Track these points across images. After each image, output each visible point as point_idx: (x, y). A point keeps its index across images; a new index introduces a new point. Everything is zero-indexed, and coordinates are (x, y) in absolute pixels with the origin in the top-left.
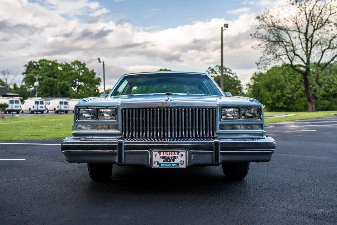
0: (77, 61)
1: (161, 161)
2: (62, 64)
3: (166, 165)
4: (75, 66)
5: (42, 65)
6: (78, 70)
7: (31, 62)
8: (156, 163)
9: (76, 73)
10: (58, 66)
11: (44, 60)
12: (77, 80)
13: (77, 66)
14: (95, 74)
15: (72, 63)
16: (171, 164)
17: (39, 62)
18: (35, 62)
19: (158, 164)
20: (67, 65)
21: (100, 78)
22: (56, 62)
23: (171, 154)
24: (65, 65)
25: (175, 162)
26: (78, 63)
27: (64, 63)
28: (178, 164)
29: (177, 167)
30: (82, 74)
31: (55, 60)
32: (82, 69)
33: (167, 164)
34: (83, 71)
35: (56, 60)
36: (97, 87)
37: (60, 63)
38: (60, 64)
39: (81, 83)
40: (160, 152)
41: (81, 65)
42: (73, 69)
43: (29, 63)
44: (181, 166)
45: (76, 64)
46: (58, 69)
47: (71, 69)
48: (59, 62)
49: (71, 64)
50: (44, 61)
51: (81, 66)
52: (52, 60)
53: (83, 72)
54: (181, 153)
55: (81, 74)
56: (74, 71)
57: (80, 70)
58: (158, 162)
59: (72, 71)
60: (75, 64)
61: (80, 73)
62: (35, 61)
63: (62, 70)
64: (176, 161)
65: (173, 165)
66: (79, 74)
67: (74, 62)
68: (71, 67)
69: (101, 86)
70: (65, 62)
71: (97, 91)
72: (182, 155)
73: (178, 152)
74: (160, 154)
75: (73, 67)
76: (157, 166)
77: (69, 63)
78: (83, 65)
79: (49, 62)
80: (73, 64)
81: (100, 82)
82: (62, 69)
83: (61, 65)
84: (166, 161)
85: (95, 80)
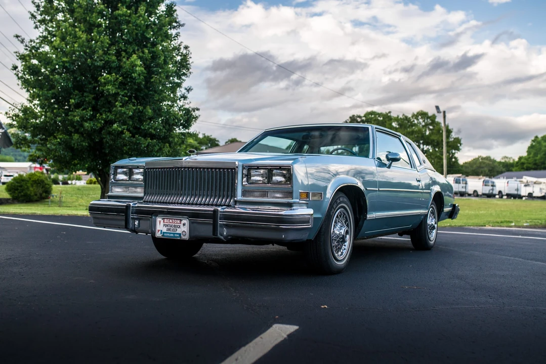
0: (422, 111)
1: (165, 230)
2: (398, 116)
3: (168, 235)
4: (418, 119)
5: (369, 120)
6: (423, 126)
7: (354, 116)
8: (160, 231)
9: (420, 131)
10: (393, 120)
11: (372, 113)
12: (421, 142)
13: (421, 120)
14: (451, 132)
15: (413, 115)
16: (174, 234)
17: (365, 116)
18: (360, 117)
19: (161, 233)
20: (406, 118)
21: (460, 138)
22: (389, 114)
23: (174, 223)
24: (403, 119)
25: (177, 232)
26: (423, 115)
27: (401, 116)
28: (180, 234)
29: (179, 238)
30: (430, 133)
31: (387, 112)
32: (431, 124)
33: (170, 233)
34: (431, 127)
35: (390, 112)
36: (455, 153)
37: (396, 116)
38: (395, 118)
39: (428, 147)
40: (164, 219)
41: (428, 118)
42: (415, 125)
43: (350, 118)
44: (183, 237)
45: (420, 117)
46: (393, 126)
47: (413, 125)
48: (394, 115)
49: (412, 117)
50: (372, 115)
51: (429, 120)
52: (384, 112)
53: (430, 129)
54: (183, 222)
55: (428, 133)
56: (416, 129)
57: (426, 125)
58: (161, 231)
59: (414, 128)
60: (418, 116)
61: (426, 131)
62: (358, 114)
63: (397, 127)
64: (179, 231)
65: (176, 235)
66: (424, 132)
67: (418, 113)
68: (411, 122)
69: (461, 151)
70: (403, 115)
71: (453, 160)
72: (184, 225)
73: (181, 220)
74: (164, 222)
75: (416, 122)
76: (161, 235)
77: (410, 116)
78: (431, 118)
79: (380, 115)
80: (416, 116)
81: (459, 145)
82: (398, 125)
83: (397, 119)
84: (169, 229)
85: (451, 141)
